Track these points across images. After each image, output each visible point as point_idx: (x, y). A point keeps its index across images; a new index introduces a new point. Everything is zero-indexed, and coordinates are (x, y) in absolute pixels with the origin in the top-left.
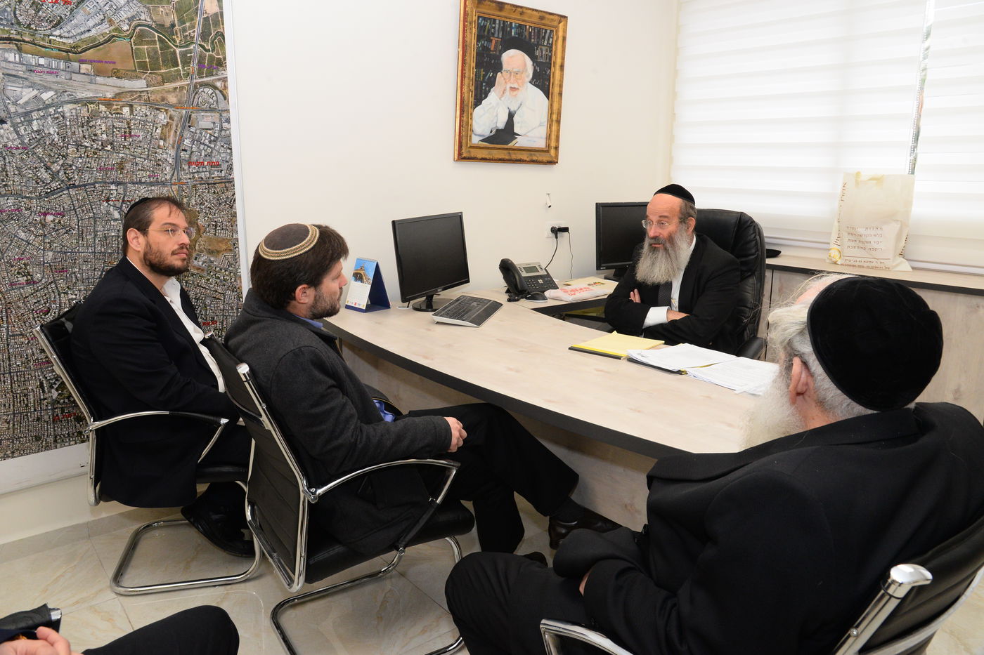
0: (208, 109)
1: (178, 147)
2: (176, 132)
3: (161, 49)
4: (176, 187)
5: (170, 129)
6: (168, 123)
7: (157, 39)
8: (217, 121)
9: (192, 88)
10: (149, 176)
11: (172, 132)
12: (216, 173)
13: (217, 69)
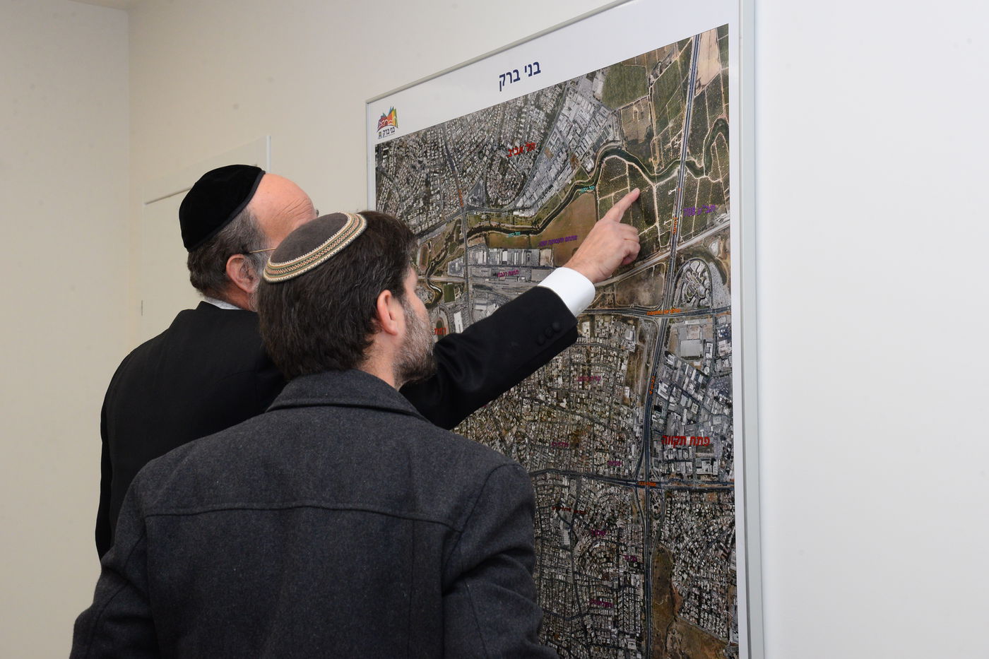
0: (696, 309)
1: (649, 402)
2: (647, 368)
4: (642, 491)
5: (640, 362)
6: (637, 347)
7: (627, 174)
8: (710, 337)
9: (673, 266)
10: (610, 464)
11: (643, 366)
12: (705, 466)
13: (713, 211)
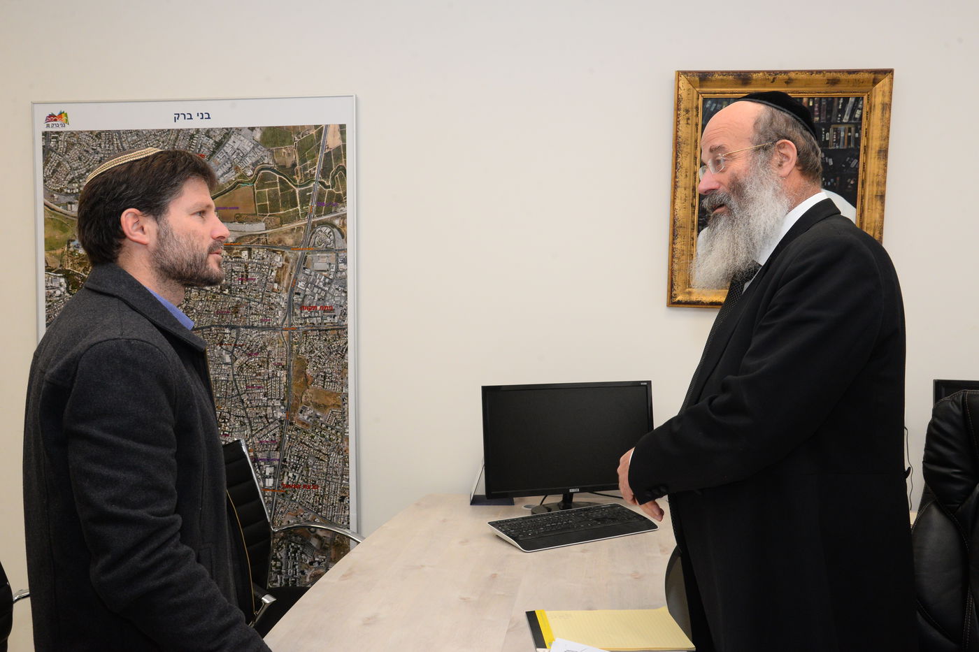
0: (324, 249)
1: (292, 291)
2: (290, 275)
3: (281, 190)
4: (285, 333)
5: (286, 271)
6: (283, 265)
7: (278, 181)
8: (334, 262)
9: (309, 228)
10: (262, 321)
11: (287, 274)
12: (329, 319)
13: (337, 206)
